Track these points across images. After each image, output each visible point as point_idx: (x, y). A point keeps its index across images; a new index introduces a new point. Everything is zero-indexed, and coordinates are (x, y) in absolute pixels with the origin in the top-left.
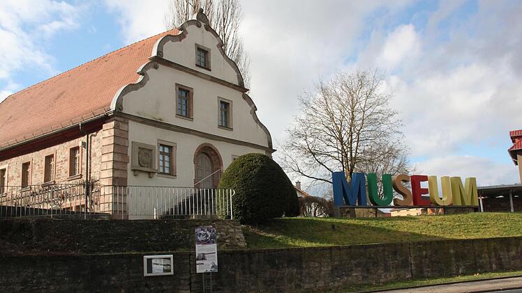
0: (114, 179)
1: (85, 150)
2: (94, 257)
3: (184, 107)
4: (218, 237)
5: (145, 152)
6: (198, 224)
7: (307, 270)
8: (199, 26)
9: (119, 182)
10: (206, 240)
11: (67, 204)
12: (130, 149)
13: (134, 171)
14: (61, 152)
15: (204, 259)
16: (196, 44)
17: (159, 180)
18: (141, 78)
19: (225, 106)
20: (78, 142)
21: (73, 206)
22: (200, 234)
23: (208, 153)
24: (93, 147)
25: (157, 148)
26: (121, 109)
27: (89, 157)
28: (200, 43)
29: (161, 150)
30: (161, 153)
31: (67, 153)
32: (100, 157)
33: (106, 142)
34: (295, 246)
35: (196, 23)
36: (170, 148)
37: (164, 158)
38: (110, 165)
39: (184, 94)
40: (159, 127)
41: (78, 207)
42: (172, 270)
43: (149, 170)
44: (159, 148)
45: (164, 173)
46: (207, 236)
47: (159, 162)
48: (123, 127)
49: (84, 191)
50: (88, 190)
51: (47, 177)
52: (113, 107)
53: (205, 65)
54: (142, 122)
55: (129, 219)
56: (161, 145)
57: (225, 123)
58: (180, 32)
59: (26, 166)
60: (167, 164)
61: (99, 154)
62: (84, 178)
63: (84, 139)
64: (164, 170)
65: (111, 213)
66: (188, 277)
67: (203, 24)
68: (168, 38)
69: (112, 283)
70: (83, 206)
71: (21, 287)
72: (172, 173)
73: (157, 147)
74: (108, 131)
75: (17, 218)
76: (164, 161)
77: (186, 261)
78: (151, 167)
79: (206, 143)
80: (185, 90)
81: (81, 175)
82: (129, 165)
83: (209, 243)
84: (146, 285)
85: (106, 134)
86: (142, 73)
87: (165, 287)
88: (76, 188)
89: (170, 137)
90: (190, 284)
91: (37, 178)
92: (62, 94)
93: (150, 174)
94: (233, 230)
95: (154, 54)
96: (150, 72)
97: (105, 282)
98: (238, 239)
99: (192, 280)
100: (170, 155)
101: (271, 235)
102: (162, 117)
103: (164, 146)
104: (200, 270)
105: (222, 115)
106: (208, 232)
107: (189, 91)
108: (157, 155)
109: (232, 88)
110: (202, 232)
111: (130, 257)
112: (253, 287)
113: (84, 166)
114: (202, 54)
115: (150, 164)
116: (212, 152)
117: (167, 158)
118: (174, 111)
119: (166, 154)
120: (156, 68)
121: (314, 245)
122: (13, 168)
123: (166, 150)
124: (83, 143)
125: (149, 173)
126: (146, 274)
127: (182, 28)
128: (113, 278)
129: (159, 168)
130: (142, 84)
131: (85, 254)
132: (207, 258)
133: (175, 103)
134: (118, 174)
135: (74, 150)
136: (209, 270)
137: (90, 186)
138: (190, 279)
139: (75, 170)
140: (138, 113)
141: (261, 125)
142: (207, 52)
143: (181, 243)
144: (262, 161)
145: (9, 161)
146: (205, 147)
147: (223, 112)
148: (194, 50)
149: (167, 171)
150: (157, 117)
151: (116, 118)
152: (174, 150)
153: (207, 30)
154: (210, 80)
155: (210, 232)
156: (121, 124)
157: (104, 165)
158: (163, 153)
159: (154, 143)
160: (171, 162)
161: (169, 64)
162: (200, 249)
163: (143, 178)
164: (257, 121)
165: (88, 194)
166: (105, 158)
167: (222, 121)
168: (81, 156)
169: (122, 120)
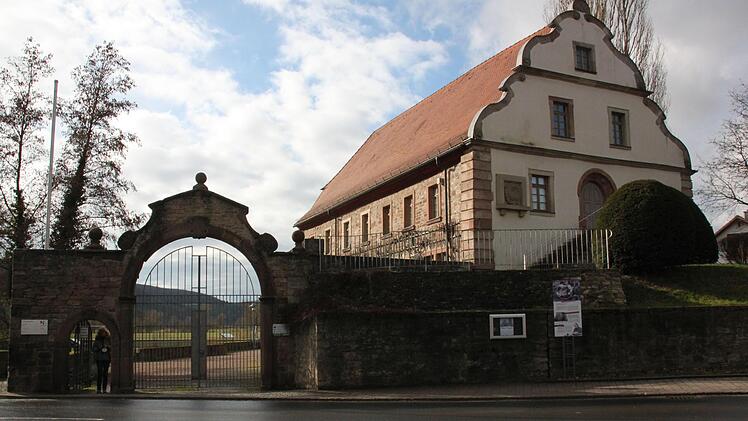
0: (476, 221)
1: (443, 188)
2: (432, 315)
3: (562, 126)
4: (587, 291)
5: (513, 186)
6: (562, 275)
7: (712, 338)
8: (577, 18)
9: (482, 225)
10: (567, 296)
11: (428, 251)
12: (493, 184)
13: (499, 209)
14: (420, 191)
15: (564, 319)
16: (573, 42)
17: (531, 220)
18: (504, 95)
19: (619, 118)
20: (436, 179)
21: (434, 254)
22: (560, 288)
23: (597, 180)
24: (452, 183)
25: (528, 181)
26: (481, 136)
27: (448, 196)
28: (579, 40)
29: (534, 181)
30: (534, 186)
31: (426, 193)
32: (460, 196)
33: (464, 177)
34: (699, 304)
35: (574, 15)
36: (546, 178)
37: (538, 191)
38: (471, 205)
39: (561, 107)
40: (530, 153)
41: (438, 255)
42: (525, 333)
43: (518, 207)
44: (531, 179)
45: (538, 211)
46: (569, 291)
47: (532, 197)
48: (485, 157)
49: (444, 236)
50: (448, 236)
51: (407, 221)
52: (471, 135)
53: (588, 67)
54: (507, 150)
55: (497, 269)
56: (534, 176)
57: (620, 140)
58: (552, 30)
59: (386, 209)
60: (542, 199)
61: (458, 192)
62: (444, 221)
63: (442, 175)
64: (538, 207)
65: (473, 261)
66: (544, 341)
67: (582, 14)
68: (536, 40)
69: (453, 345)
70: (444, 253)
71: (356, 346)
72: (549, 210)
73: (528, 178)
74: (466, 164)
75: (355, 270)
76: (538, 195)
77: (542, 321)
78: (521, 204)
79: (593, 169)
80: (561, 104)
81: (441, 218)
82: (493, 203)
83: (570, 299)
84: (493, 350)
85: (465, 167)
86: (504, 89)
87: (516, 354)
88: (437, 233)
89: (544, 165)
90: (548, 351)
91: (397, 224)
92: (423, 123)
93: (521, 213)
94: (608, 283)
95: (519, 62)
96: (515, 86)
97: (445, 344)
98: (615, 294)
99: (551, 346)
100: (546, 187)
101: (665, 289)
102: (532, 142)
103: (537, 177)
104: (559, 333)
105: (615, 131)
106: (569, 286)
107: (567, 104)
108: (528, 189)
109: (627, 92)
110: (562, 286)
111: (474, 315)
112: (631, 358)
113: (444, 207)
114: (583, 54)
115: (520, 200)
116: (603, 180)
117: (542, 192)
118: (549, 132)
119: (541, 186)
120: (522, 80)
121: (727, 303)
122: (375, 212)
123: (541, 182)
124: (441, 180)
125: (519, 211)
126: (492, 336)
127: (554, 24)
128: (454, 340)
129: (531, 205)
130: (505, 102)
131: (424, 311)
132: (569, 317)
133: (549, 121)
134: (480, 215)
135: (433, 189)
136: (571, 334)
137: (450, 229)
138: (548, 345)
139: (435, 212)
140: (502, 139)
141: (674, 139)
142: (590, 49)
143: (540, 299)
144: (653, 190)
145: (370, 205)
146: (594, 174)
147: (617, 126)
148: (571, 50)
149: (543, 207)
150: (527, 141)
151: (475, 147)
152: (551, 180)
153: (588, 21)
154: (596, 86)
155: (572, 285)
156: (481, 154)
157: (464, 204)
158: (537, 186)
159: (525, 174)
160: (547, 196)
161: (539, 73)
162: (558, 307)
163: (512, 218)
164: (667, 133)
165: (449, 239)
166: (465, 197)
167: (615, 137)
168: (440, 194)
169: (483, 148)
